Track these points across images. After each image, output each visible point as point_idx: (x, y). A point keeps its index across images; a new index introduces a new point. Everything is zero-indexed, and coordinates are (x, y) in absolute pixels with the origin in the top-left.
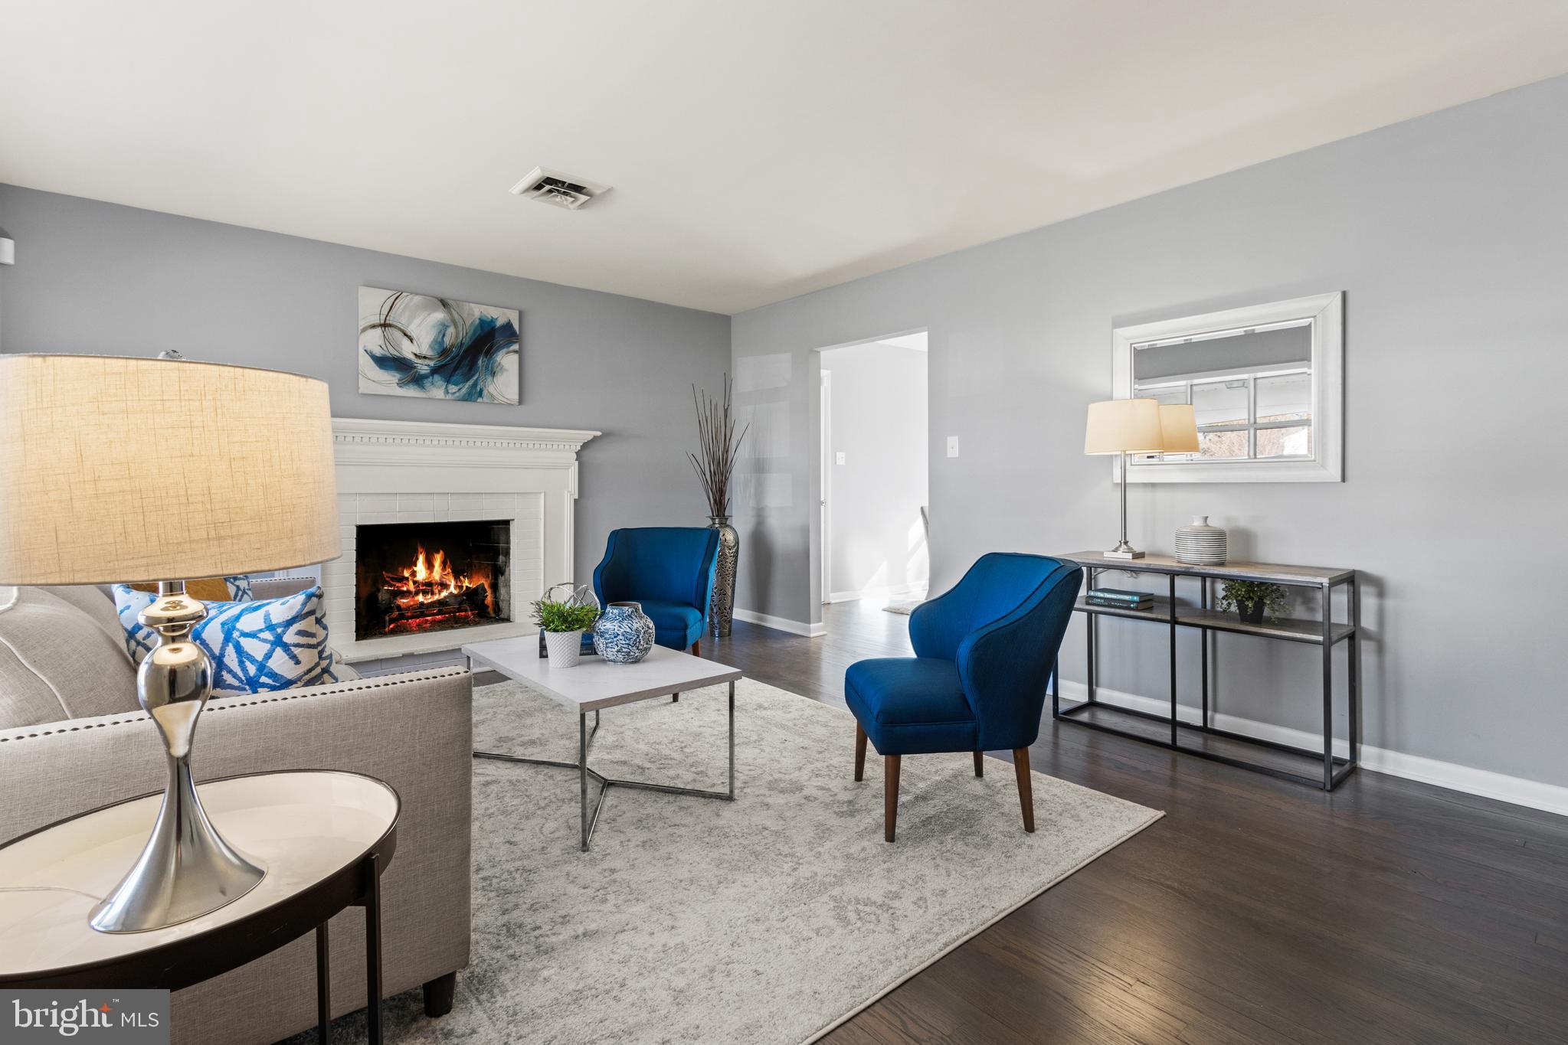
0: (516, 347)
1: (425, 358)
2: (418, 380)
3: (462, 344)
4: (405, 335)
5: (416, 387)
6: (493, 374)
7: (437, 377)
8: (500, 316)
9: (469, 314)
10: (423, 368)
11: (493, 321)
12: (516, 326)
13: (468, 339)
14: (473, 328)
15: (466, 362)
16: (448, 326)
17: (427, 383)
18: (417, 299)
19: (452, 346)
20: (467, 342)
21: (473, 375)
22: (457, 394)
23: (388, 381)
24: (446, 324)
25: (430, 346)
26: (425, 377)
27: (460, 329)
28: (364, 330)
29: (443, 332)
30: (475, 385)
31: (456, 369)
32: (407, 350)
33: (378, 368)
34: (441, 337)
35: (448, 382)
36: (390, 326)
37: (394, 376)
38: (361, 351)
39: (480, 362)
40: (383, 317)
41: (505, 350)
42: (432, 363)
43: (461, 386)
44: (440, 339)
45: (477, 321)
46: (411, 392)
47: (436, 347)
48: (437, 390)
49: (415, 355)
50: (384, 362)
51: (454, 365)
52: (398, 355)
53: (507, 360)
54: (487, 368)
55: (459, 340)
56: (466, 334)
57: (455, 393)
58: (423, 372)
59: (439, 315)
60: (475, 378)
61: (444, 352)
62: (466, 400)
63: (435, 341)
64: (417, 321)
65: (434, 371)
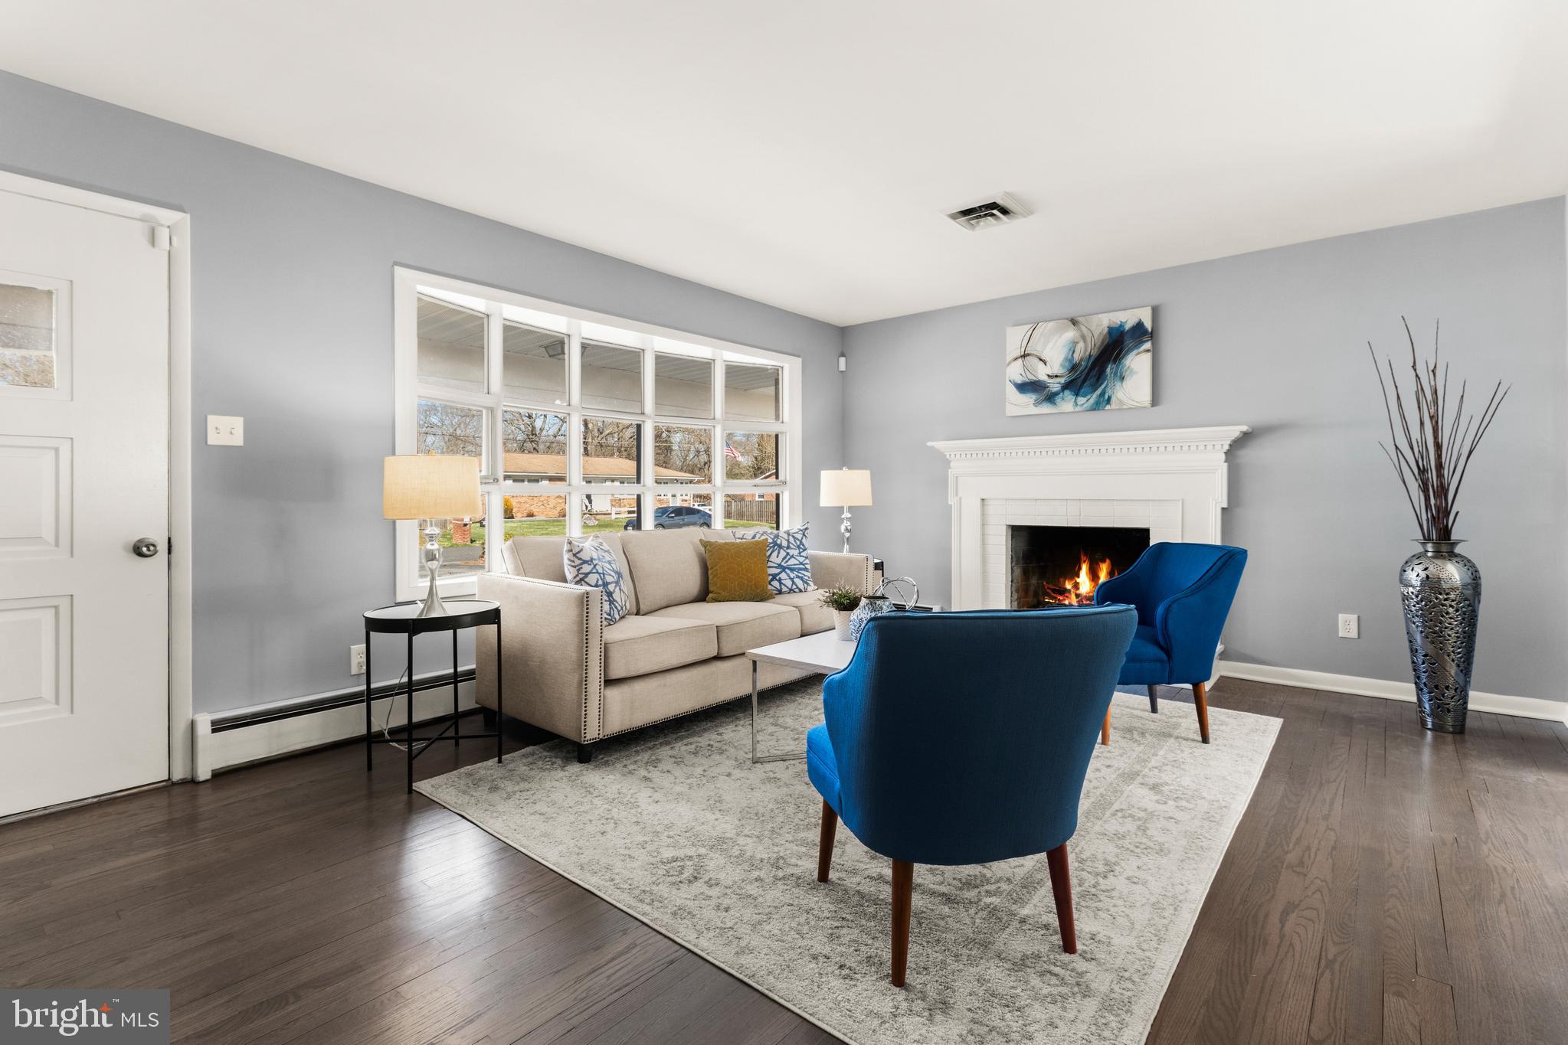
0: (1148, 345)
1: (1056, 376)
2: (1051, 398)
3: (1090, 356)
4: (1041, 360)
5: (1048, 404)
6: (1122, 379)
7: (1067, 392)
8: (1128, 319)
9: (1097, 326)
10: (1055, 386)
11: (1122, 325)
12: (1148, 325)
13: (1096, 350)
14: (1102, 337)
15: (1094, 373)
16: (1077, 343)
17: (1058, 399)
18: (1051, 324)
19: (1081, 360)
20: (1095, 353)
21: (1102, 384)
22: (1085, 405)
23: (1026, 403)
24: (1076, 341)
25: (1061, 365)
26: (1056, 394)
27: (1089, 340)
28: (1010, 363)
29: (1072, 349)
30: (1103, 394)
31: (1084, 382)
32: (1041, 373)
33: (1018, 394)
34: (1070, 354)
35: (1077, 395)
36: (1028, 355)
37: (1031, 398)
38: (1007, 381)
39: (1108, 370)
40: (1023, 350)
41: (1135, 352)
42: (1062, 380)
43: (1089, 397)
44: (1070, 357)
45: (1106, 330)
46: (1046, 409)
47: (1067, 364)
48: (1067, 404)
49: (1048, 376)
50: (1024, 387)
51: (1082, 377)
52: (1035, 379)
53: (1138, 362)
54: (1116, 374)
55: (1088, 353)
56: (1095, 345)
57: (1084, 404)
58: (1054, 390)
59: (1071, 334)
60: (1103, 386)
61: (1074, 368)
62: (1095, 410)
63: (1066, 359)
64: (1050, 345)
65: (1066, 387)
